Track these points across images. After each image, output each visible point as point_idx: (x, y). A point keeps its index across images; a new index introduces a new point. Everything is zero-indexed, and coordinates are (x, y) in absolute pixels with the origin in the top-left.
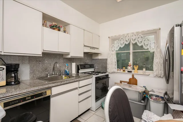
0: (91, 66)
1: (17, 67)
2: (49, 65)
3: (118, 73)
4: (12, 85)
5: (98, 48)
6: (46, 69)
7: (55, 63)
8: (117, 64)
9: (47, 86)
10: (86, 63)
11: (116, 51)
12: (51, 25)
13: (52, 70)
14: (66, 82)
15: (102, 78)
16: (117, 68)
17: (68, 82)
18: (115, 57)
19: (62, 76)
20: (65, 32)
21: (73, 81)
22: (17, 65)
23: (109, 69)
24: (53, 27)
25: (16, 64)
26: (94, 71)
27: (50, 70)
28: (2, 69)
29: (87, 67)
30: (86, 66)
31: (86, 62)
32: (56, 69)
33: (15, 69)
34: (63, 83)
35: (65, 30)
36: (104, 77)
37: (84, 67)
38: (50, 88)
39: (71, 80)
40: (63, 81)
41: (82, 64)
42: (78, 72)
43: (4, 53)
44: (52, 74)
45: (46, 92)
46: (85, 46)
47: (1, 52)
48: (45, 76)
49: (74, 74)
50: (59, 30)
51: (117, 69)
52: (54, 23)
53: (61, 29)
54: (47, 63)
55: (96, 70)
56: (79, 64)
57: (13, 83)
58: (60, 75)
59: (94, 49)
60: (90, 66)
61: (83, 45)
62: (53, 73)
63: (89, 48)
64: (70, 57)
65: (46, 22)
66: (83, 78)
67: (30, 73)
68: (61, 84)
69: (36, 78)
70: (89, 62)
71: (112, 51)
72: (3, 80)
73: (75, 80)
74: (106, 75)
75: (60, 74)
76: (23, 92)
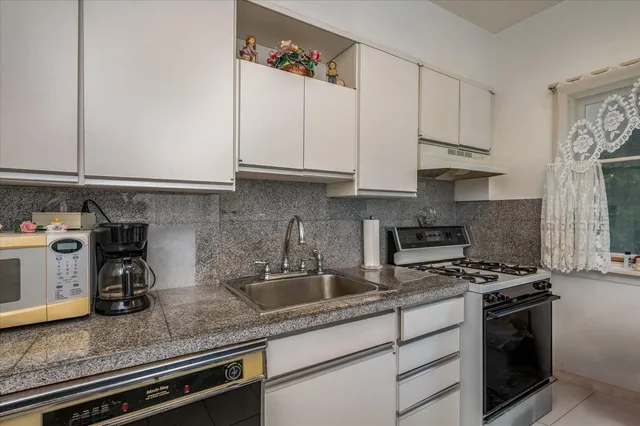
0: (452, 235)
1: (136, 239)
2: (269, 229)
3: (616, 279)
4: (117, 313)
5: (485, 152)
6: (257, 247)
7: (292, 221)
8: (607, 227)
9: (244, 335)
10: (428, 221)
11: (605, 155)
12: (273, 57)
13: (280, 250)
14: (334, 314)
15: (519, 298)
16: (607, 248)
17: (344, 315)
18: (599, 187)
19: (321, 280)
20: (332, 79)
21: (372, 309)
22: (136, 231)
23: (556, 252)
24: (282, 59)
25: (132, 227)
26: (462, 256)
27: (276, 250)
28: (74, 246)
29: (431, 239)
30: (427, 234)
31: (425, 214)
32: (295, 246)
33: (132, 247)
34: (319, 320)
35: (333, 73)
36: (527, 296)
37: (419, 236)
38: (258, 345)
39: (359, 305)
40: (323, 312)
41: (409, 223)
42: (390, 261)
43: (86, 177)
44: (283, 269)
45: (240, 362)
46: (422, 140)
47: (76, 174)
48: (253, 274)
49: (375, 270)
50: (308, 73)
51: (608, 255)
52: (285, 43)
53: (315, 68)
54: (260, 220)
55: (472, 252)
56: (393, 224)
57: (121, 306)
58: (315, 272)
59: (470, 156)
60: (448, 235)
61: (417, 138)
62: (286, 265)
63: (446, 150)
64: (356, 194)
65: (252, 41)
66: (418, 298)
67: (199, 261)
68: (314, 324)
69: (218, 281)
70: (438, 215)
71: (577, 157)
72: (78, 292)
73: (383, 307)
74: (536, 285)
75: (312, 267)
76: (132, 363)
